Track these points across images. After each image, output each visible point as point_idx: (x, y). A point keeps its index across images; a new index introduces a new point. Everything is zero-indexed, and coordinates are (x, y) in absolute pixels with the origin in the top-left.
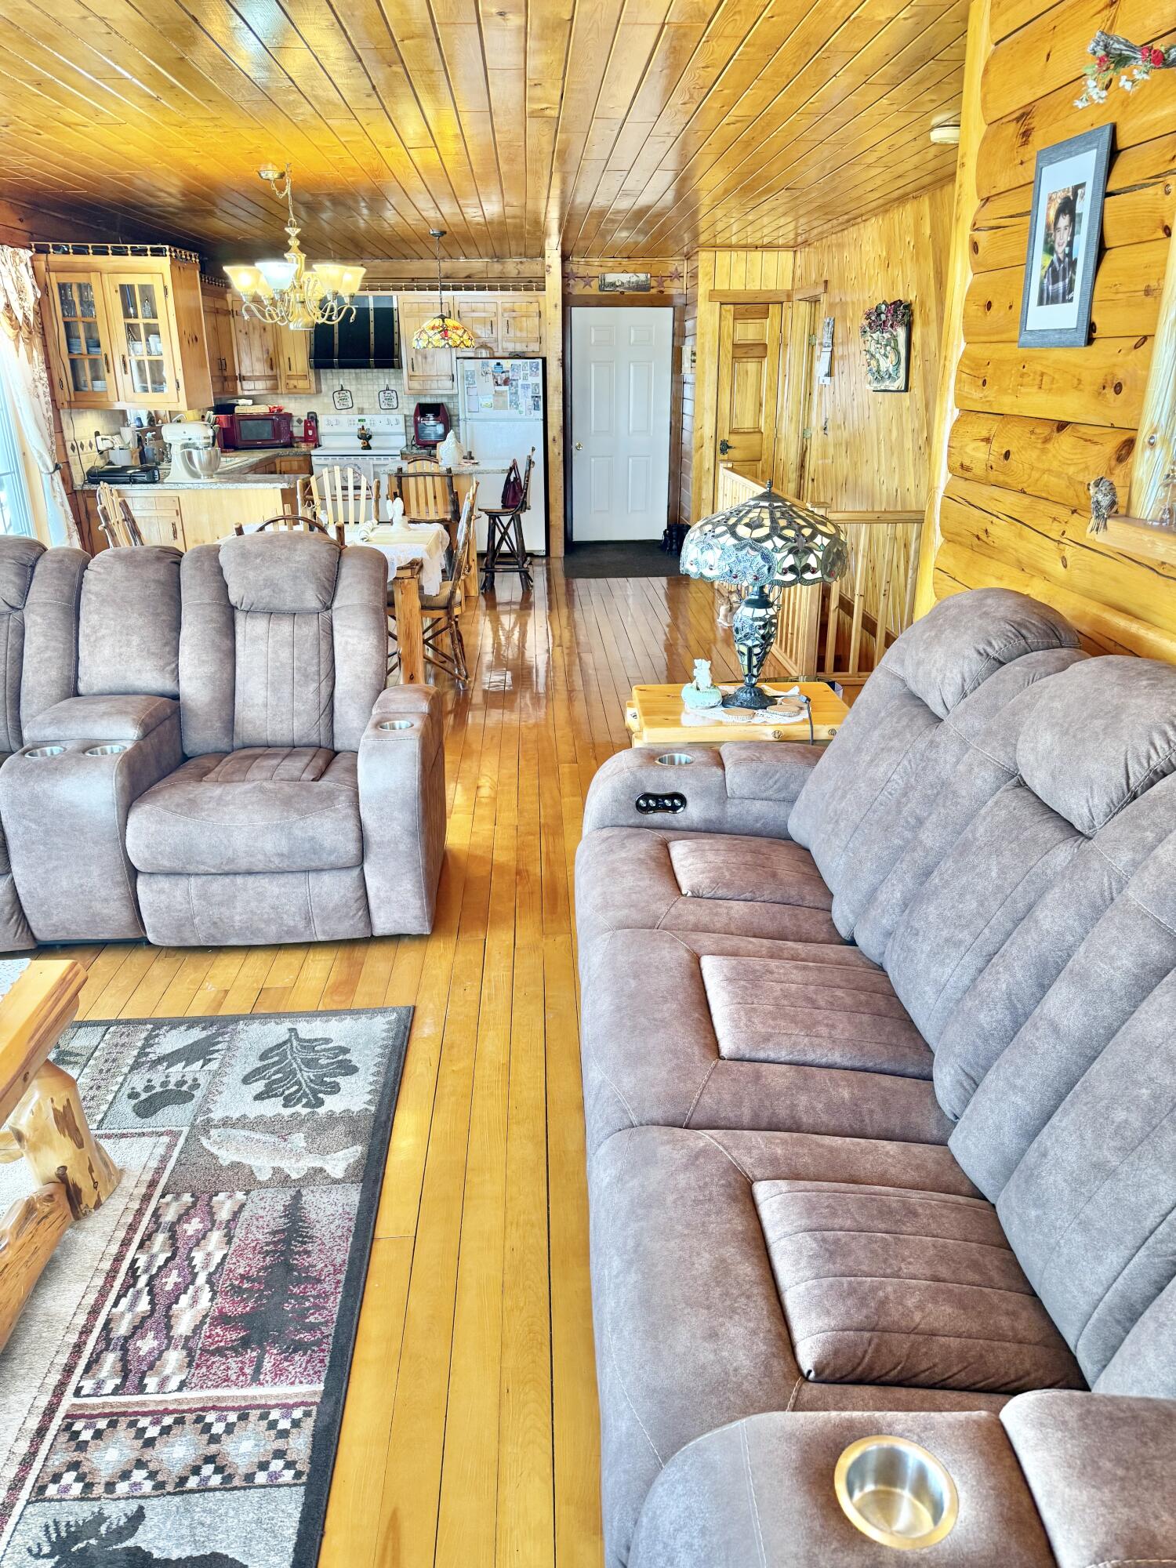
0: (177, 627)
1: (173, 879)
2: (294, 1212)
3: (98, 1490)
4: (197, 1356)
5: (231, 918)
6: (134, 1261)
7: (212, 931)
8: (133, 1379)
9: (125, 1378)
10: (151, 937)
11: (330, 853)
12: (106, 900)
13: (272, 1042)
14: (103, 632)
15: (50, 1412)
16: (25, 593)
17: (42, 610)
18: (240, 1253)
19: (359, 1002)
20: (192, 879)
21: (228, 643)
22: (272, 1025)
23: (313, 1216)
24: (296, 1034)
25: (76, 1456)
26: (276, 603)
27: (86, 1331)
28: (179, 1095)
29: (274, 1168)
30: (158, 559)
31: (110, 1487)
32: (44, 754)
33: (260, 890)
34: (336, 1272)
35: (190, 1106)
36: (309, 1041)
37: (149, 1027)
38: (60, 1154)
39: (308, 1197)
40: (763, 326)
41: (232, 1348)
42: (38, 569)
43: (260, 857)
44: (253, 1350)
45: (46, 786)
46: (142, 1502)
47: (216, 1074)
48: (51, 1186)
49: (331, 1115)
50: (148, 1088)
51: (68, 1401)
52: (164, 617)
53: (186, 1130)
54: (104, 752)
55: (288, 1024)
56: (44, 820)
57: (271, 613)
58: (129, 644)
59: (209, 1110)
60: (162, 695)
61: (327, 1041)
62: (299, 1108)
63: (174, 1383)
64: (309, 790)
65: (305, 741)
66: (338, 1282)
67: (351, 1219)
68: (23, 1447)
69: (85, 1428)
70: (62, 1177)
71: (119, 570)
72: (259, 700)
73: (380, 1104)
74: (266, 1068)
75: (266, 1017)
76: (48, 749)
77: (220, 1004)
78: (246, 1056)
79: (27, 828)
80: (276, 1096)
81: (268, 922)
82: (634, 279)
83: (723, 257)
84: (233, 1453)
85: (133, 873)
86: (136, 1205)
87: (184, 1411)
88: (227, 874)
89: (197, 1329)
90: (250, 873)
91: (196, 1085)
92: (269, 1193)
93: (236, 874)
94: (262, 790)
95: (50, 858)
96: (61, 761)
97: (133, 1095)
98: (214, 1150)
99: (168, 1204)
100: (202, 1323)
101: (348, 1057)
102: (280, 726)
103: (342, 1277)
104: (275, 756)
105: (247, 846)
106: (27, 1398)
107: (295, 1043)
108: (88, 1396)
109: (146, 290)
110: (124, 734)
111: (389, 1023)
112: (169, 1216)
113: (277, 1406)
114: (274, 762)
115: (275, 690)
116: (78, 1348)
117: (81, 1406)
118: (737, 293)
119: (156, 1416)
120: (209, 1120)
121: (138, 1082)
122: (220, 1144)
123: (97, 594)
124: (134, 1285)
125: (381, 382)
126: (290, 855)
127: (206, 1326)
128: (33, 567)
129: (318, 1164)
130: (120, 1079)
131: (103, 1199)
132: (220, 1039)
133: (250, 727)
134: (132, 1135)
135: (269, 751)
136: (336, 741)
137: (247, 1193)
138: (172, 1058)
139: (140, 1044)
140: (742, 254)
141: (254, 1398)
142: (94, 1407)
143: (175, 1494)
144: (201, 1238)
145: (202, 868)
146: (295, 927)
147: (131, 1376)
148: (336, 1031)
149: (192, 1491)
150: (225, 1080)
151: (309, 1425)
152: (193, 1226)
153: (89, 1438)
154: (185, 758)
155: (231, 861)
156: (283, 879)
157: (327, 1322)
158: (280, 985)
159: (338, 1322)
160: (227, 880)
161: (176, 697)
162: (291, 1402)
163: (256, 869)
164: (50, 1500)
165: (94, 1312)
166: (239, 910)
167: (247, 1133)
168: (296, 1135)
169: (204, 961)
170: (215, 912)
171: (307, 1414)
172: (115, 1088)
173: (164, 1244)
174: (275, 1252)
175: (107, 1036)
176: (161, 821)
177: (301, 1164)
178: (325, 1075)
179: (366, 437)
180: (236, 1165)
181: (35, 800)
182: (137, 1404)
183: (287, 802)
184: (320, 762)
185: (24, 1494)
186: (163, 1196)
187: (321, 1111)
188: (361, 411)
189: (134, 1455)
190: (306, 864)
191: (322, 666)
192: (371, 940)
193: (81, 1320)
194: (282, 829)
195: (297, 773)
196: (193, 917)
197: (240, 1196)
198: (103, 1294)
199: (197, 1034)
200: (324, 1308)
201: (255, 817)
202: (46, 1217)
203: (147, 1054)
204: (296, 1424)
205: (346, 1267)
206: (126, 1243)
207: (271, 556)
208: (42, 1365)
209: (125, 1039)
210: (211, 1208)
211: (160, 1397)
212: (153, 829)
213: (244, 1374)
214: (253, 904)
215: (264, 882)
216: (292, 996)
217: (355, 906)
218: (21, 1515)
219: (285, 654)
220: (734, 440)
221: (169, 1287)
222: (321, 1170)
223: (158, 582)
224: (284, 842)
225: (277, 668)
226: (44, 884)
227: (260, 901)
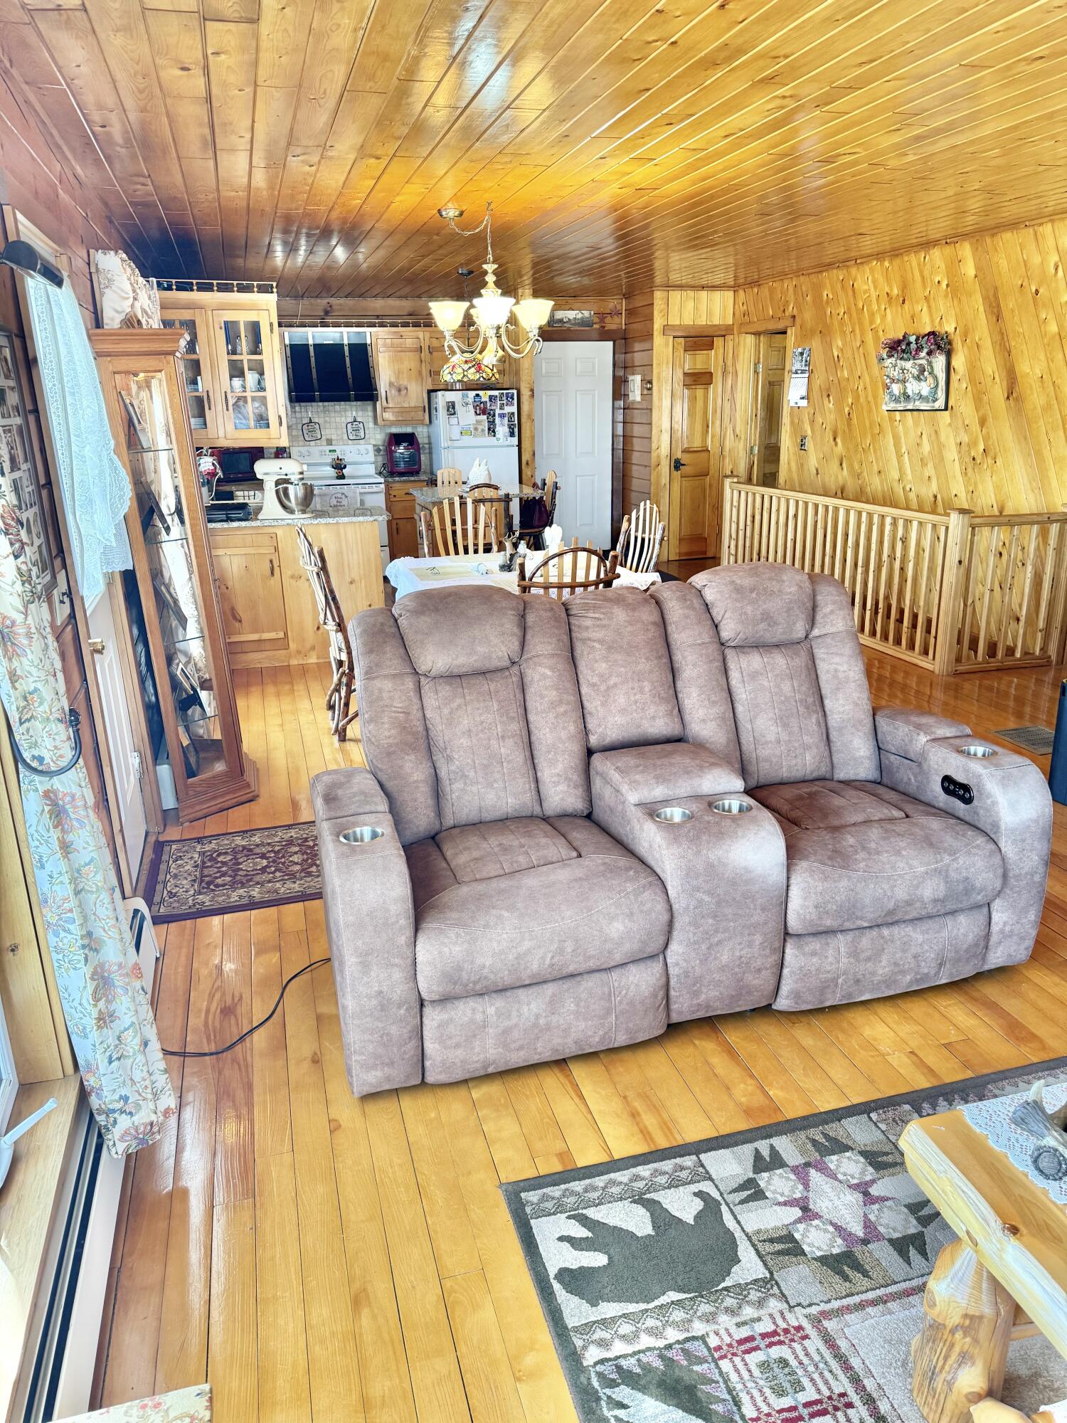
1: (823, 939)
5: (873, 973)
10: (777, 1003)
12: (760, 970)
16: (522, 644)
20: (845, 936)
26: (767, 637)
33: (906, 939)
40: (708, 357)
57: (761, 647)
58: (641, 691)
72: (771, 737)
79: (700, 902)
82: (580, 316)
83: (675, 296)
93: (887, 924)
115: (786, 725)
118: (686, 327)
123: (600, 641)
125: (349, 414)
128: (524, 618)
136: (836, 771)
140: (691, 293)
146: (927, 974)
156: (924, 925)
160: (875, 932)
170: (861, 969)
179: (339, 466)
188: (329, 442)
194: (940, 872)
196: (838, 976)
201: (915, 863)
215: (908, 930)
219: (786, 687)
220: (685, 459)
225: (783, 702)
226: (704, 961)
227: (904, 951)
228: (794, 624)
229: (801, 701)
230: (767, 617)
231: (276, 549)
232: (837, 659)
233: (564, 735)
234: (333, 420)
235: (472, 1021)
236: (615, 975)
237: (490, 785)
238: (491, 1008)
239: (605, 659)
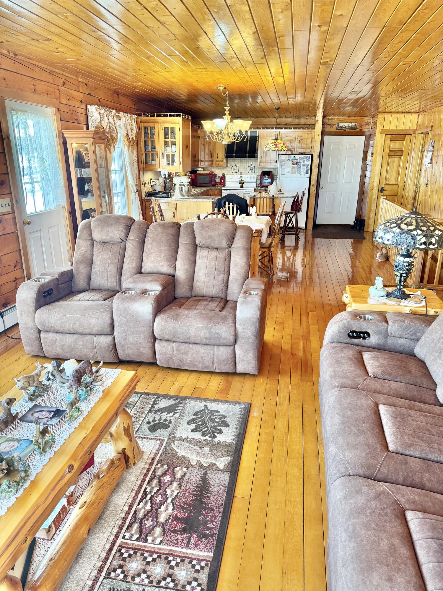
0: (177, 251)
1: (168, 343)
2: (204, 479)
3: (129, 579)
4: (167, 532)
5: (187, 359)
6: (146, 489)
7: (179, 363)
8: (143, 536)
9: (140, 535)
10: (158, 362)
11: (224, 339)
12: (145, 348)
13: (198, 409)
14: (152, 251)
15: (114, 543)
16: (127, 235)
17: (132, 242)
18: (184, 492)
19: (230, 398)
20: (174, 343)
21: (194, 258)
22: (198, 402)
23: (211, 483)
24: (207, 407)
25: (121, 563)
26: (212, 245)
27: (128, 513)
28: (164, 425)
29: (197, 460)
30: (173, 226)
31: (133, 578)
32: (129, 293)
33: (197, 350)
34: (219, 508)
35: (168, 430)
36: (211, 411)
37: (155, 397)
38: (123, 444)
39: (209, 475)
40: (402, 143)
41: (179, 531)
42: (132, 227)
43: (199, 338)
44: (187, 534)
45: (129, 305)
46: (144, 587)
47: (178, 419)
48: (120, 455)
49: (219, 442)
50: (154, 421)
51: (120, 540)
52: (173, 248)
53: (166, 439)
54: (149, 295)
55: (204, 403)
56: (127, 317)
57: (209, 248)
58: (160, 256)
59: (175, 433)
60: (169, 275)
61: (218, 412)
62: (207, 437)
63: (158, 541)
64: (218, 315)
65: (217, 296)
66: (220, 512)
67: (225, 487)
68: (104, 555)
69: (126, 552)
70: (124, 452)
71: (160, 229)
72: (202, 280)
73: (237, 441)
74: (196, 419)
75: (197, 399)
76: (130, 292)
77: (180, 392)
78: (189, 413)
79: (121, 319)
80: (199, 431)
81: (199, 362)
82: (350, 125)
83: (388, 117)
84: (178, 575)
85: (155, 339)
86: (147, 466)
87: (161, 553)
88: (186, 343)
89: (167, 520)
90: (195, 343)
91: (170, 422)
92: (195, 470)
93: (189, 343)
94: (202, 313)
95: (127, 330)
96: (135, 296)
97: (148, 423)
98: (176, 449)
99: (158, 468)
100: (169, 518)
101: (225, 419)
102: (208, 290)
103: (221, 510)
104: (206, 300)
105: (195, 333)
106: (106, 535)
107: (206, 411)
108: (127, 539)
109: (173, 129)
110: (156, 288)
111: (241, 408)
112: (159, 473)
113: (195, 559)
114: (206, 303)
115: (208, 276)
116: (125, 519)
117: (125, 543)
118: (393, 130)
119: (152, 553)
120: (175, 437)
121: (150, 418)
122: (178, 447)
123: (151, 238)
124: (145, 498)
125: (250, 163)
126: (209, 339)
127: (170, 520)
128: (131, 227)
129: (214, 462)
130: (144, 416)
131: (136, 462)
132: (180, 405)
133: (198, 289)
134: (147, 439)
135: (204, 298)
136: (228, 297)
137: (187, 469)
138: (163, 410)
139: (152, 403)
140: (396, 115)
141: (187, 553)
142: (129, 544)
143: (156, 587)
144: (170, 484)
145: (179, 340)
146: (208, 365)
147: (143, 535)
148: (222, 408)
149: (162, 587)
150: (181, 421)
151: (207, 569)
152: (167, 479)
153: (127, 557)
154: (175, 298)
155: (189, 338)
156: (206, 347)
157: (215, 528)
158: (201, 387)
159: (219, 528)
160: (187, 345)
161: (174, 276)
162: (201, 558)
163: (197, 342)
164: (112, 579)
165: (131, 506)
166: (189, 356)
167: (188, 444)
168: (206, 448)
169: (176, 373)
170: (181, 356)
171: (206, 565)
172: (142, 419)
173: (156, 484)
174: (197, 495)
175: (141, 398)
176: (166, 321)
177: (207, 460)
178: (217, 426)
179: (242, 183)
180: (183, 457)
181: (125, 310)
182: (144, 546)
183: (210, 319)
184: (222, 304)
185: (103, 574)
186: (157, 465)
187: (216, 440)
188: (241, 173)
189: (142, 567)
190: (215, 343)
191: (226, 268)
192: (235, 374)
193: (126, 508)
194: (207, 329)
195: (214, 308)
196: (173, 357)
197: (184, 469)
198: (134, 499)
199: (171, 402)
200: (214, 522)
201: (199, 323)
202: (118, 467)
203: (154, 407)
204: (202, 568)
205: (223, 506)
206: (143, 481)
207: (212, 227)
208: (112, 523)
209: (146, 400)
210: (174, 472)
211: (152, 546)
212: (163, 324)
213: (184, 543)
214: (195, 355)
215: (199, 347)
216: (206, 392)
217: (231, 360)
218: (102, 582)
219: (213, 263)
220: (386, 187)
221: (158, 501)
222: (215, 464)
223: (172, 235)
224: (208, 333)
225: (210, 268)
226: (125, 340)
227: (197, 354)
228: (222, 241)
229: (217, 269)
230: (210, 237)
231: (176, 209)
232: (237, 257)
233: (130, 266)
234: (243, 165)
235: (52, 340)
236: (97, 337)
237: (103, 278)
238: (59, 337)
239: (151, 244)
